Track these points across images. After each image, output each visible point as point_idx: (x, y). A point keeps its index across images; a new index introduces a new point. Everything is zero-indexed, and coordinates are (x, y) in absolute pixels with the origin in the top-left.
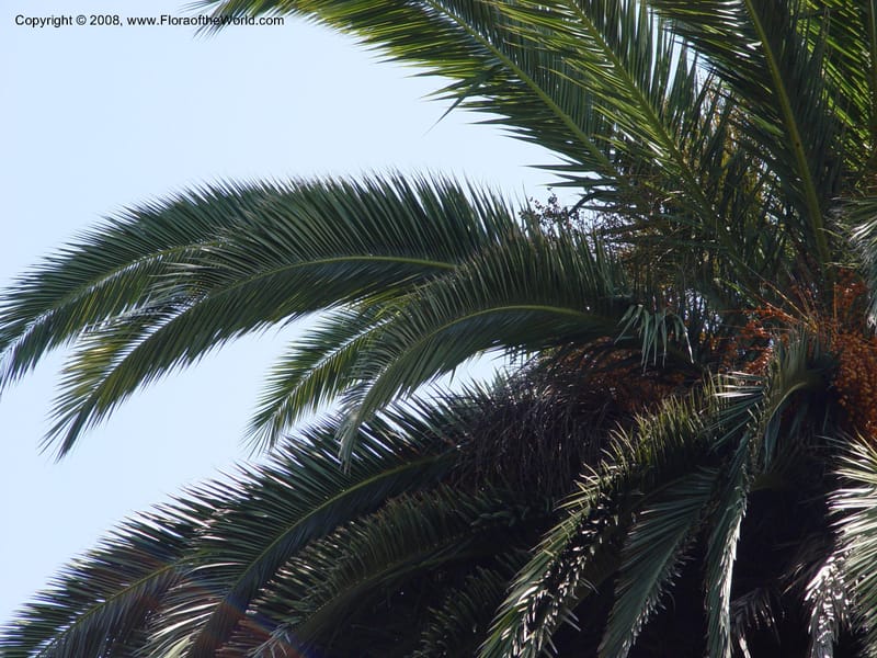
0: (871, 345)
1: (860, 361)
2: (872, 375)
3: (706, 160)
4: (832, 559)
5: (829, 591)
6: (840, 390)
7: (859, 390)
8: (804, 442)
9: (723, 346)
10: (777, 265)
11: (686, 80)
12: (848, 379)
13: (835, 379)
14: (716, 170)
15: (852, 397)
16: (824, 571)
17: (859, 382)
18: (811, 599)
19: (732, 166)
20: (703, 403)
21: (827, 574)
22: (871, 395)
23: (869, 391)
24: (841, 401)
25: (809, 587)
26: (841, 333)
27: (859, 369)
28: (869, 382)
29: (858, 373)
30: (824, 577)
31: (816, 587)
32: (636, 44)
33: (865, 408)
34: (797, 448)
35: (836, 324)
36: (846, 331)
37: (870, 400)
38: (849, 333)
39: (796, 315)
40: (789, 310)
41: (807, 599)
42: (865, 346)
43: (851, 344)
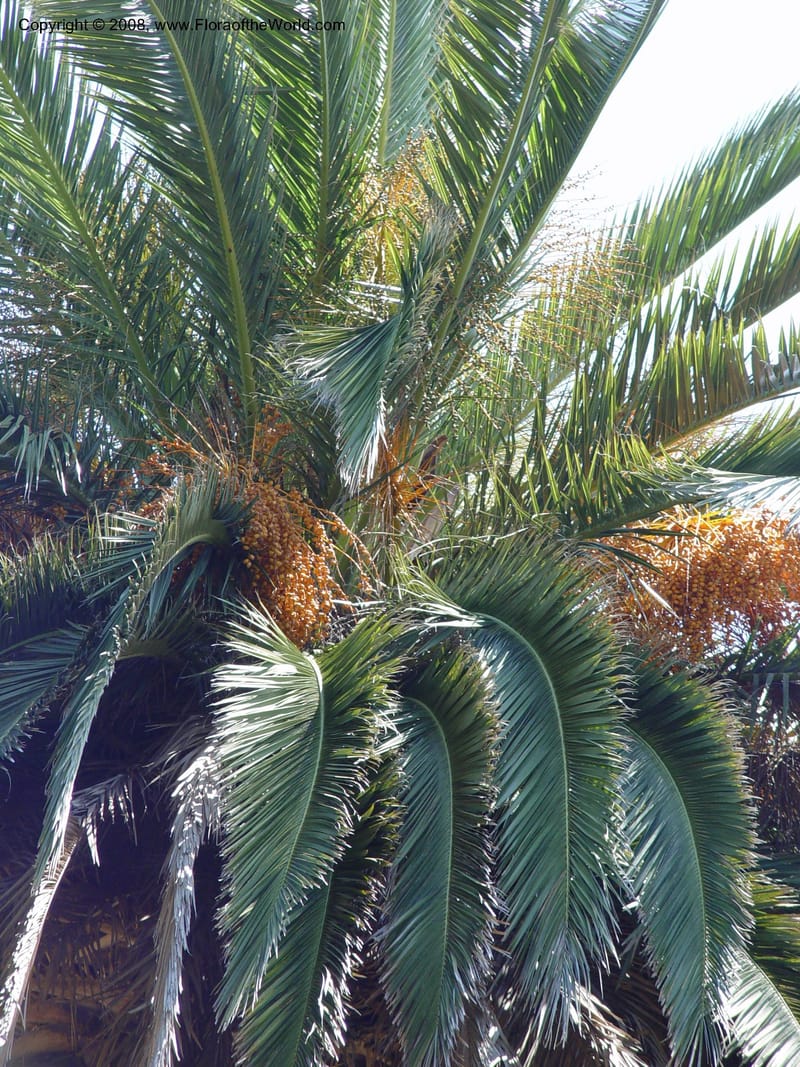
0: (288, 498)
1: (272, 516)
2: (286, 535)
3: (122, 253)
4: (210, 749)
5: (201, 787)
6: (247, 548)
7: (267, 550)
8: (197, 606)
9: (118, 480)
10: (192, 391)
11: (107, 153)
12: (257, 536)
13: (243, 535)
14: (132, 267)
15: (259, 558)
16: (199, 763)
17: (269, 541)
18: (178, 796)
19: (153, 264)
20: (83, 545)
21: (202, 768)
22: (281, 558)
23: (280, 553)
24: (247, 560)
25: (180, 779)
26: (256, 480)
27: (271, 525)
28: (280, 542)
29: (270, 530)
30: (198, 770)
31: (188, 780)
32: (52, 99)
33: (273, 572)
34: (187, 612)
35: (251, 470)
36: (262, 479)
37: (279, 563)
38: (265, 481)
39: (207, 453)
40: (201, 447)
41: (174, 795)
42: (281, 499)
43: (266, 495)
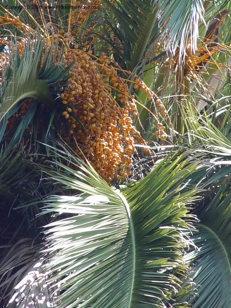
0: (98, 62)
1: (86, 76)
2: (97, 92)
4: (38, 265)
5: (33, 295)
6: (65, 102)
7: (82, 104)
8: (26, 149)
12: (74, 92)
13: (63, 92)
15: (76, 111)
16: (29, 277)
17: (83, 97)
18: (15, 303)
21: (32, 280)
22: (93, 110)
23: (92, 106)
24: (66, 113)
25: (16, 287)
26: (72, 47)
27: (85, 84)
28: (92, 98)
29: (84, 88)
30: (29, 281)
31: (21, 291)
33: (86, 122)
34: (18, 155)
35: (70, 40)
36: (77, 46)
37: (92, 115)
38: (80, 48)
39: (34, 27)
40: (28, 21)
41: (11, 301)
42: (93, 63)
43: (80, 59)
